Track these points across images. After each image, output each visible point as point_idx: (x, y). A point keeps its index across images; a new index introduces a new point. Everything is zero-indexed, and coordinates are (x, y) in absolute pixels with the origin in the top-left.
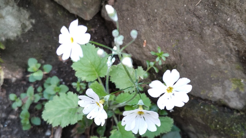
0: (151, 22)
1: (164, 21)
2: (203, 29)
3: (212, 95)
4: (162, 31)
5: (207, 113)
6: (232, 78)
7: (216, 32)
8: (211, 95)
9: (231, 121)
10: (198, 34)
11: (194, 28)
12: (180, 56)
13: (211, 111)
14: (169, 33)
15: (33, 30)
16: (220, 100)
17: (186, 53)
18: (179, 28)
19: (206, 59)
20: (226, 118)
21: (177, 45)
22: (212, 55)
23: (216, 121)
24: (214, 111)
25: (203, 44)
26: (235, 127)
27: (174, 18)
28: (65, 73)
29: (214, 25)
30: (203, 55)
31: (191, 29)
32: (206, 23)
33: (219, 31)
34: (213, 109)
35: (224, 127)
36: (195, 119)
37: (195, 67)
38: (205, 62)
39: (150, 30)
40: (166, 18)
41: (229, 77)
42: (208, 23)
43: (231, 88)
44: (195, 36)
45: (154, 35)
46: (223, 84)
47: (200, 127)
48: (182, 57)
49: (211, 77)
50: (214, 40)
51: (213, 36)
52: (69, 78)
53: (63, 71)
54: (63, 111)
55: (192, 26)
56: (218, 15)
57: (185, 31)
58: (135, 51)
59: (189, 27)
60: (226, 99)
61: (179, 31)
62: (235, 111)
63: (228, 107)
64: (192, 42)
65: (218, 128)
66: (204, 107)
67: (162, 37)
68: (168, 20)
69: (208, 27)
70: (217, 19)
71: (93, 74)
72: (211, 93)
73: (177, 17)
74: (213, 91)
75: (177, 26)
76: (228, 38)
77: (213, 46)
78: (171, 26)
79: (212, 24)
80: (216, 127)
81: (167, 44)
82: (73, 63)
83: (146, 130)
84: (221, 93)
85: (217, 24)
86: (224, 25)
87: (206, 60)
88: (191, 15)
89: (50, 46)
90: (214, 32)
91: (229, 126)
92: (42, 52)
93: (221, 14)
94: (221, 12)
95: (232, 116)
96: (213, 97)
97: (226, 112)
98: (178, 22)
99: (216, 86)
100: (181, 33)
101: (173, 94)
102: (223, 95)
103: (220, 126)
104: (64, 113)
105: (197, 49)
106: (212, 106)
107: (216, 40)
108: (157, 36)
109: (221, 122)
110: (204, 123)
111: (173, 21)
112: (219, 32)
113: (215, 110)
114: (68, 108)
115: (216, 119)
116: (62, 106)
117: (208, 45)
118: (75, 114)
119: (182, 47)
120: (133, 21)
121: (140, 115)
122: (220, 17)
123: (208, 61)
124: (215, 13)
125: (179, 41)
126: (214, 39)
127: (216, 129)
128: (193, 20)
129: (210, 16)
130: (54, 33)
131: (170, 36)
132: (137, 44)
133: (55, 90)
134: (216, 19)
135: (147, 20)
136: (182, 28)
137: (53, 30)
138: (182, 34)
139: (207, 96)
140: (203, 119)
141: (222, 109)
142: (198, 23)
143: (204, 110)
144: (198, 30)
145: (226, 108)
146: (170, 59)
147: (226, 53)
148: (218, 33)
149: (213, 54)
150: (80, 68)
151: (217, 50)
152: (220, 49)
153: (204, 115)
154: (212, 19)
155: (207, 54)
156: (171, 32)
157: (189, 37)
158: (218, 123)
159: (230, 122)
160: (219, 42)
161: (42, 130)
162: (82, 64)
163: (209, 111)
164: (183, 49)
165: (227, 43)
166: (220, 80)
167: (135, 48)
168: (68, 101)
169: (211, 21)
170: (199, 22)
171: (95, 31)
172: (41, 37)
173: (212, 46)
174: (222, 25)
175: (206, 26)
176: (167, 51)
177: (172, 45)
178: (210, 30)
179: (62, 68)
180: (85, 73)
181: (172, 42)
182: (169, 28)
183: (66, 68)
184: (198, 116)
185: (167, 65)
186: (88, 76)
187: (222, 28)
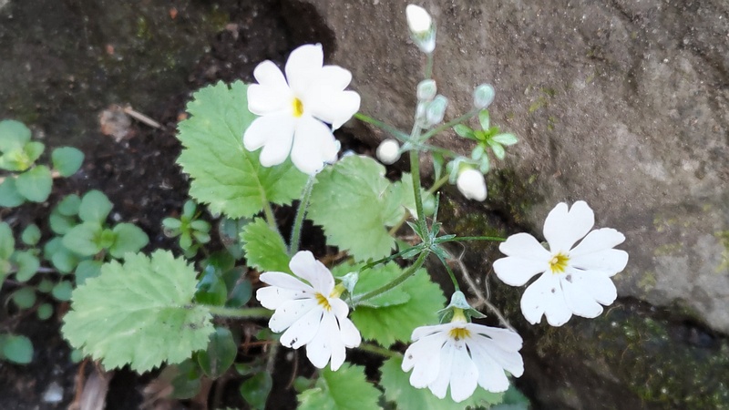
0: (459, 18)
1: (508, 21)
2: (642, 57)
3: (653, 284)
4: (498, 53)
5: (630, 346)
6: (724, 230)
7: (684, 72)
8: (649, 282)
9: (711, 375)
10: (622, 72)
11: (611, 52)
12: (554, 145)
13: (644, 337)
14: (519, 62)
15: (11, 17)
16: (676, 304)
17: (574, 137)
18: (559, 49)
19: (641, 159)
20: (693, 363)
21: (546, 106)
22: (665, 147)
23: (660, 372)
24: (655, 340)
25: (636, 109)
26: (721, 396)
27: (542, 13)
28: (123, 180)
29: (681, 46)
30: (632, 146)
31: (600, 56)
32: (653, 37)
33: (695, 68)
34: (653, 331)
35: (684, 394)
36: (588, 364)
37: (603, 186)
38: (638, 170)
39: (456, 48)
40: (515, 10)
41: (715, 226)
42: (659, 40)
43: (720, 263)
44: (611, 79)
45: (467, 64)
46: (694, 248)
47: (600, 391)
48: (558, 147)
49: (656, 221)
50: (677, 98)
51: (675, 86)
52: (137, 199)
53: (112, 174)
54: (138, 316)
55: (606, 44)
56: (696, 14)
57: (578, 59)
58: (391, 115)
59: (594, 48)
60: (699, 299)
61: (557, 59)
62: (724, 340)
63: (703, 328)
64: (599, 100)
65: (663, 398)
66: (622, 324)
67: (495, 76)
68: (522, 18)
69: (661, 54)
70: (692, 29)
71: (250, 194)
72: (649, 277)
73: (555, 10)
74: (657, 270)
75: (550, 39)
76: (723, 96)
77: (672, 120)
78: (529, 40)
79: (675, 43)
80: (657, 393)
81: (510, 100)
82: (183, 151)
83: (476, 386)
84: (683, 280)
85: (692, 46)
86: (716, 50)
87: (640, 165)
88: (604, 8)
89: (72, 79)
90: (678, 70)
91: (702, 390)
92: (39, 97)
93: (707, 11)
94: (709, 6)
95: (715, 358)
96: (655, 292)
97: (695, 345)
98: (557, 28)
99: (667, 252)
100: (565, 66)
101: (568, 278)
102: (690, 287)
103: (671, 391)
104: (144, 324)
105: (615, 126)
106: (648, 320)
107: (684, 99)
108: (477, 69)
109: (677, 377)
110: (616, 380)
111: (540, 23)
112: (694, 73)
113: (658, 335)
114: (157, 305)
115: (661, 366)
116: (138, 299)
117: (654, 114)
118: (181, 329)
119: (562, 115)
120: (392, 11)
121: (457, 339)
122: (704, 24)
123: (648, 167)
124: (689, 8)
125: (552, 92)
126: (674, 96)
127: (655, 400)
128: (609, 23)
129: (671, 16)
130: (87, 33)
131: (524, 73)
132: (402, 94)
133: (97, 240)
134: (689, 29)
135: (444, 12)
136: (568, 48)
137: (86, 19)
138: (567, 70)
139: (634, 286)
140: (614, 365)
141: (680, 332)
142: (626, 36)
143: (620, 333)
144: (625, 61)
145: (694, 331)
146: (517, 154)
147: (712, 144)
148: (690, 75)
149: (668, 145)
150: (209, 168)
151: (682, 133)
152: (693, 128)
153: (620, 352)
154: (677, 25)
155: (648, 143)
156: (528, 61)
157: (589, 80)
158: (663, 381)
159: (705, 378)
160: (692, 107)
161: (31, 384)
162: (216, 155)
163: (638, 338)
164: (566, 122)
165: (719, 112)
166: (683, 235)
167: (390, 106)
168: (155, 282)
169: (672, 32)
170: (629, 32)
171: (242, 32)
172: (39, 43)
173: (669, 116)
174: (707, 49)
175: (652, 48)
176: (508, 124)
177: (529, 107)
178: (667, 64)
179: (108, 159)
180: (222, 188)
181: (530, 94)
182: (523, 45)
183: (125, 163)
184: (597, 354)
185: (501, 174)
186: (233, 198)
187: (708, 60)
